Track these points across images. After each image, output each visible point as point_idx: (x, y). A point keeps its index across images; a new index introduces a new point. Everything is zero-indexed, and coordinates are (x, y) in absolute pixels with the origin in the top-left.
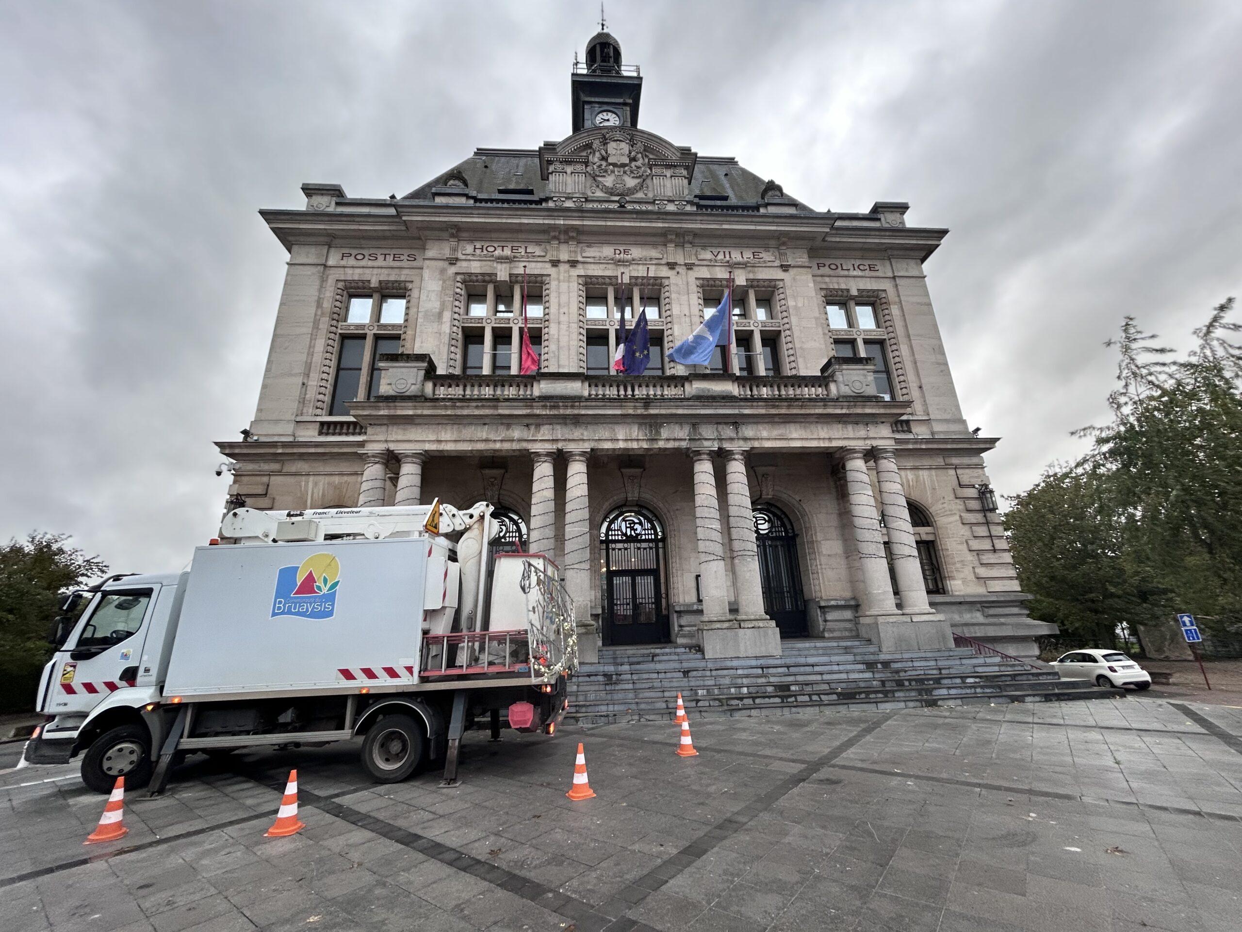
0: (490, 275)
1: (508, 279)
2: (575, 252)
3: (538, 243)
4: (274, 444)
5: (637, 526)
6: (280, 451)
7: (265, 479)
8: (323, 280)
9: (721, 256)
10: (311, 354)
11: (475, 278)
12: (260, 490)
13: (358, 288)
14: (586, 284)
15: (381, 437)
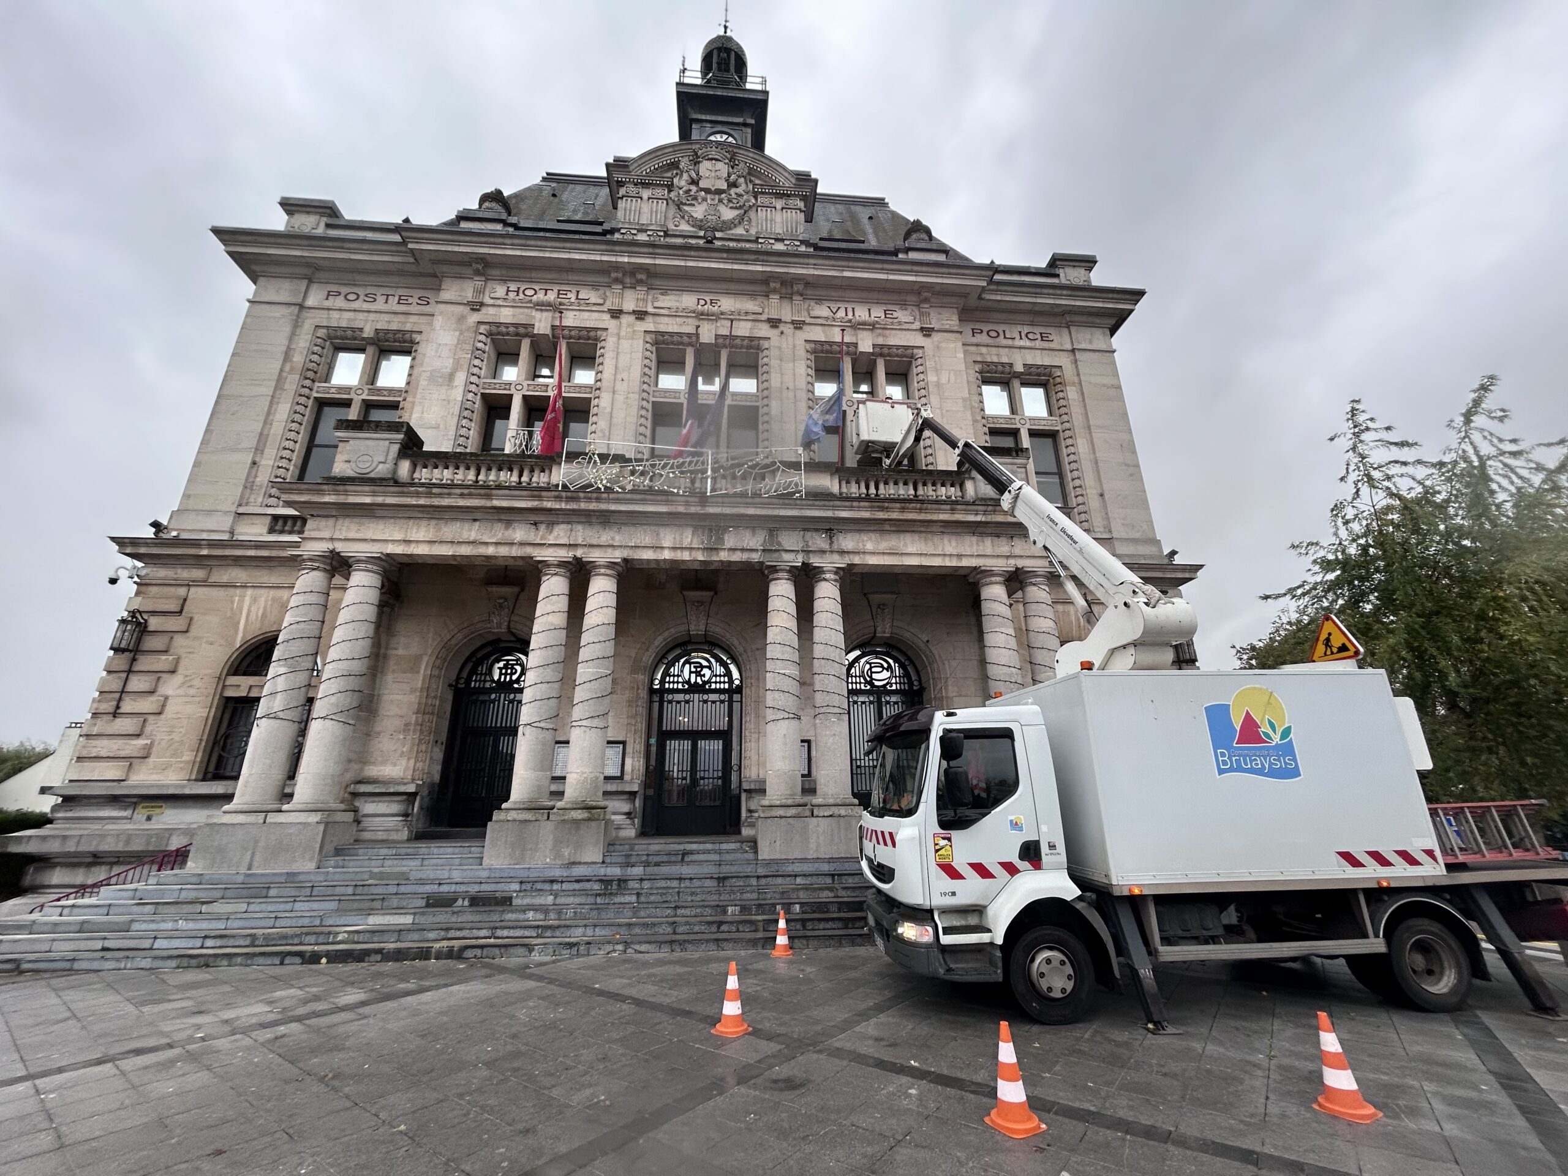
0: (525, 326)
1: (548, 331)
2: (645, 300)
3: (595, 286)
4: (196, 543)
5: (705, 671)
6: (205, 552)
7: (182, 591)
8: (296, 325)
9: (841, 314)
10: (267, 422)
11: (504, 330)
12: (173, 606)
13: (347, 338)
14: (656, 343)
15: (326, 534)
